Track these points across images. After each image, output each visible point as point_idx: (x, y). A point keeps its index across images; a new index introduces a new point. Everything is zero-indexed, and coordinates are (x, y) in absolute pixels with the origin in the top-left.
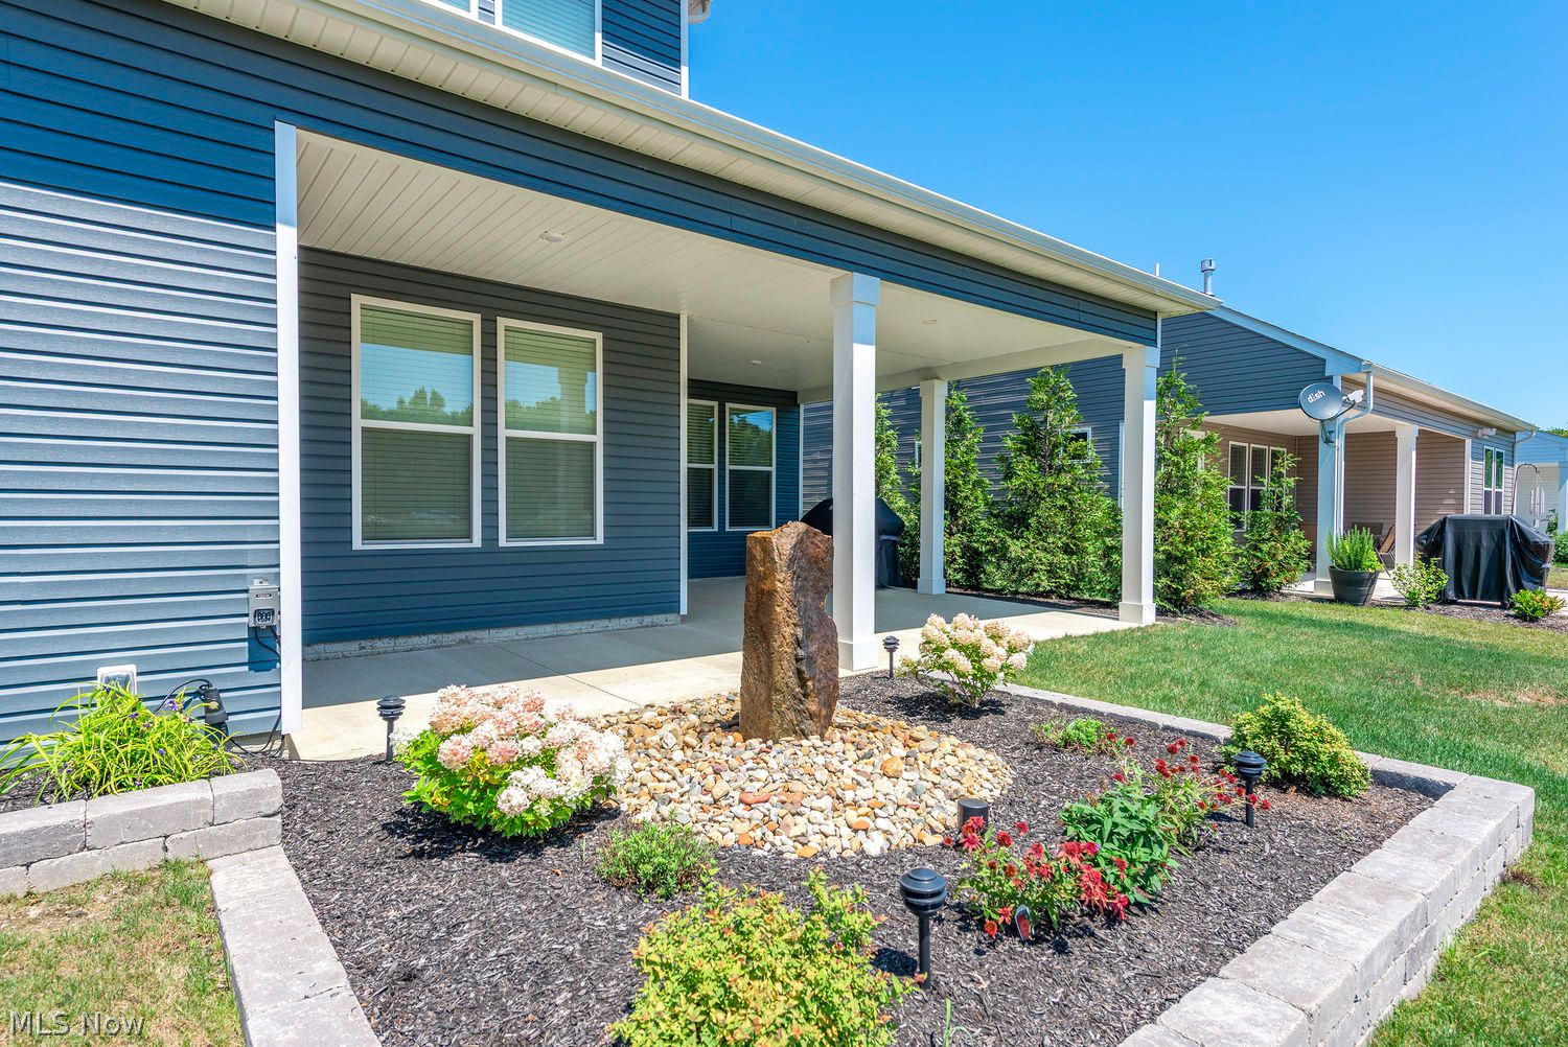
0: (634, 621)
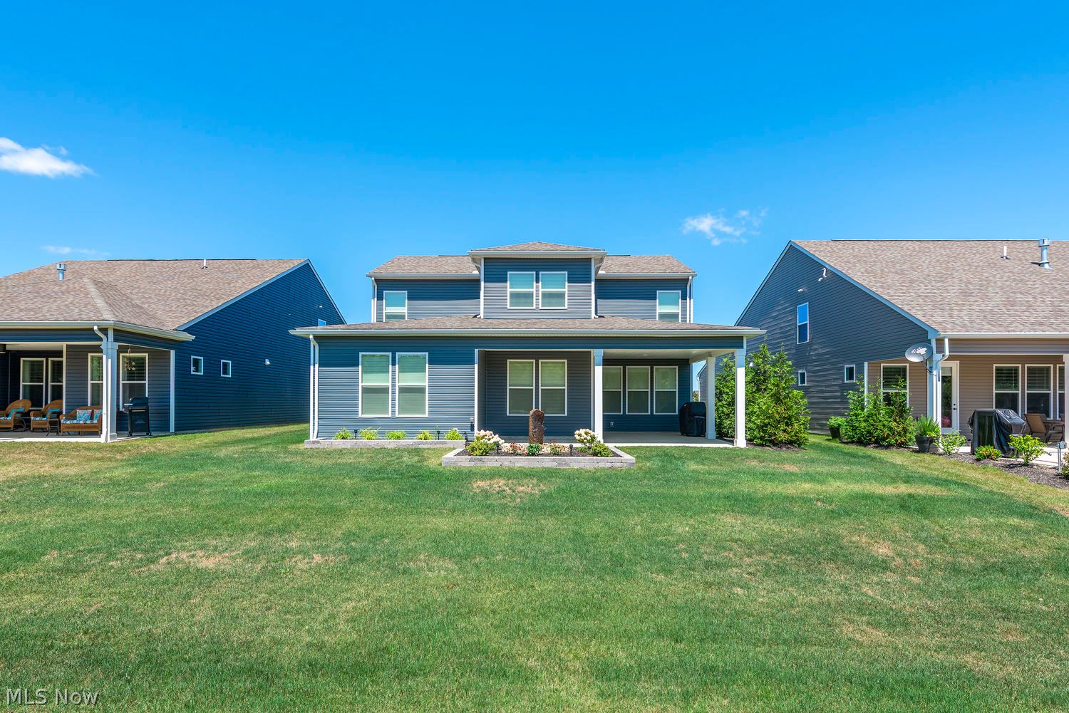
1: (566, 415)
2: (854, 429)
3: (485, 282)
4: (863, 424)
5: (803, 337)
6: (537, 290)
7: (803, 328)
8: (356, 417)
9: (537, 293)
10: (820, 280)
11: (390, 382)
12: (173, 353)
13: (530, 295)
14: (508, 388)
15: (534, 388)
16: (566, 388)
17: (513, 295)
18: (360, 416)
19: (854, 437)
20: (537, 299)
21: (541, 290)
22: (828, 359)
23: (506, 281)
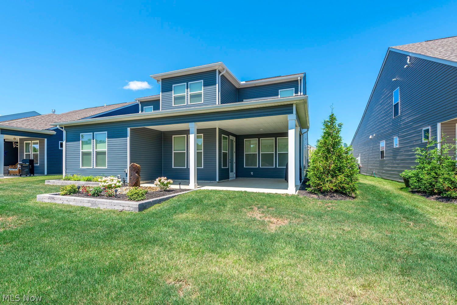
0: (209, 181)
1: (203, 168)
2: (419, 180)
3: (162, 92)
4: (427, 177)
5: (396, 113)
6: (187, 94)
7: (396, 106)
8: (79, 168)
9: (187, 96)
10: (405, 67)
11: (92, 149)
12: (46, 140)
13: (183, 98)
14: (173, 152)
15: (186, 151)
16: (202, 151)
17: (176, 98)
18: (81, 168)
19: (420, 188)
20: (187, 99)
21: (189, 93)
22: (411, 126)
23: (172, 91)
